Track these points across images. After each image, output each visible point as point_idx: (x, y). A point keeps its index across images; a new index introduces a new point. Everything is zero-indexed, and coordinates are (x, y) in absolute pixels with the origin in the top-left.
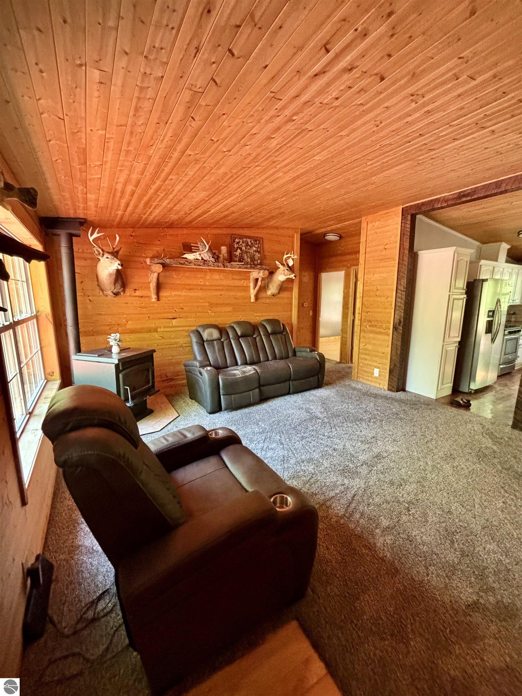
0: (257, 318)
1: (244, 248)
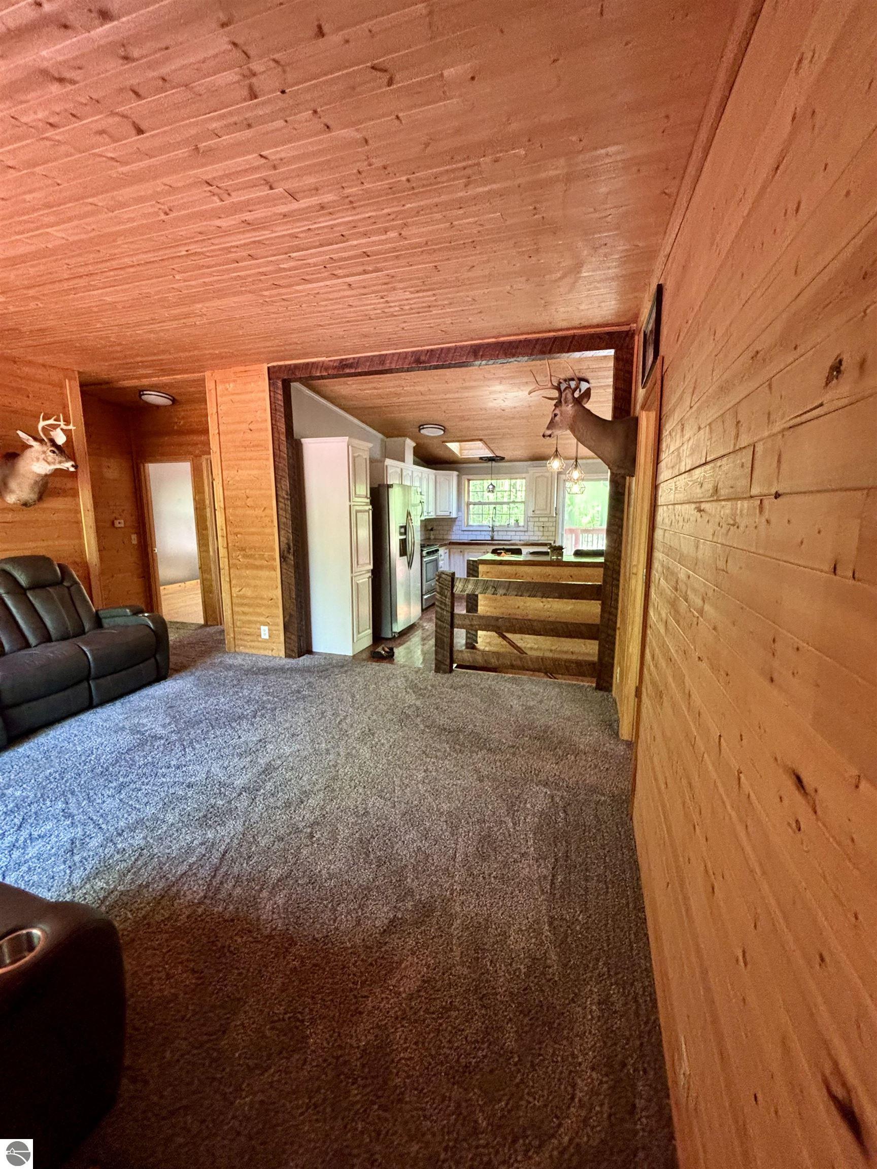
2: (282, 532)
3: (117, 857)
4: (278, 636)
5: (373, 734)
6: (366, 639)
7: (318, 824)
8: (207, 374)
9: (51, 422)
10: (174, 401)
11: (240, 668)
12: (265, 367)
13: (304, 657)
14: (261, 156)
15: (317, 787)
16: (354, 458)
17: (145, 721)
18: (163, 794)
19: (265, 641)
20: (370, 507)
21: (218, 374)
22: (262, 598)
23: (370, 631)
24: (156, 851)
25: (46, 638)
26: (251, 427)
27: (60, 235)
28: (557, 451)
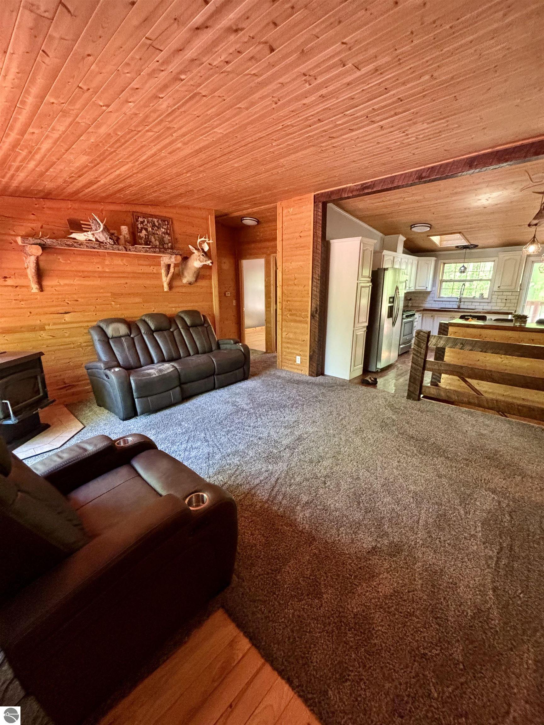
0: (174, 309)
1: (150, 229)
2: (313, 301)
3: (227, 466)
4: (306, 364)
5: (363, 431)
6: (359, 371)
7: (329, 477)
8: (278, 204)
9: (203, 239)
10: (258, 222)
11: (284, 378)
12: (313, 194)
13: (320, 377)
14: (343, 43)
15: (328, 455)
16: (364, 251)
17: (238, 400)
18: (247, 440)
19: (298, 365)
20: (371, 284)
21: (284, 203)
22: (299, 340)
23: (362, 366)
24: (244, 469)
25: (197, 353)
26: (301, 235)
27: (219, 131)
28: (534, 237)
